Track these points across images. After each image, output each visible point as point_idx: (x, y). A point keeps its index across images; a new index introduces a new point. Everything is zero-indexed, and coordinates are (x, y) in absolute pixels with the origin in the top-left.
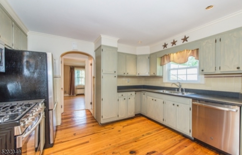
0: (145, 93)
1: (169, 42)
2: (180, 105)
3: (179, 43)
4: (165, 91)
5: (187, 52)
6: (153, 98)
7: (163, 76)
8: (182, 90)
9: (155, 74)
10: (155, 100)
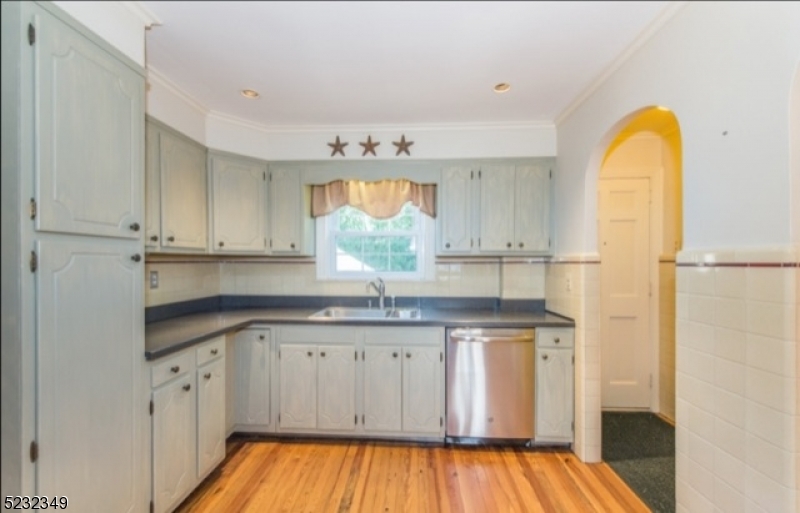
0: (266, 334)
1: (353, 136)
2: (413, 350)
3: (386, 152)
4: (336, 312)
5: (397, 188)
6: (312, 347)
7: (315, 256)
8: (388, 302)
9: (297, 248)
10: (323, 354)
